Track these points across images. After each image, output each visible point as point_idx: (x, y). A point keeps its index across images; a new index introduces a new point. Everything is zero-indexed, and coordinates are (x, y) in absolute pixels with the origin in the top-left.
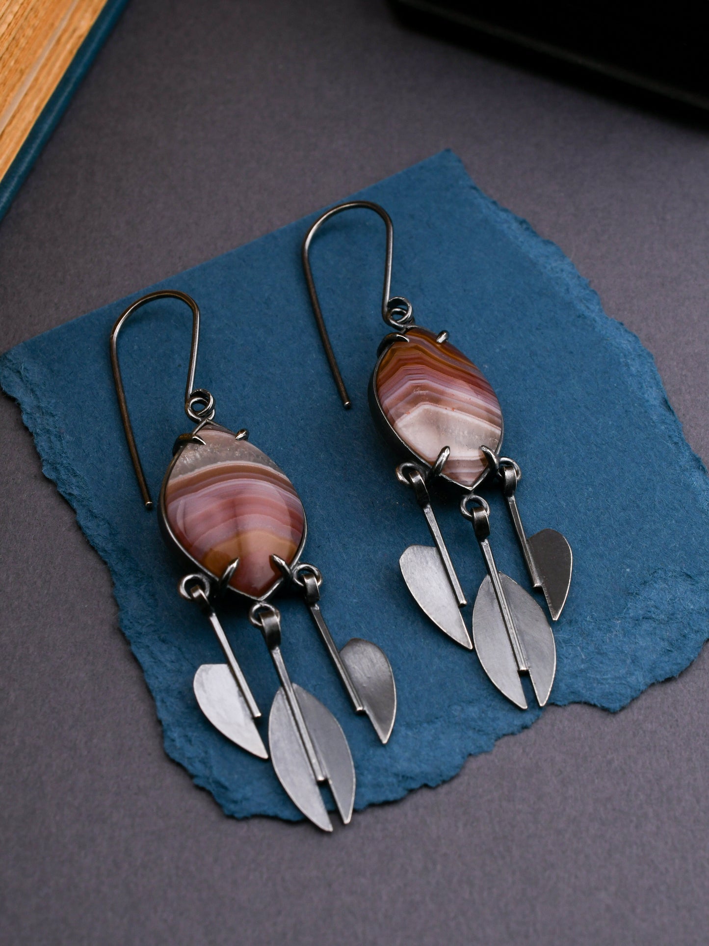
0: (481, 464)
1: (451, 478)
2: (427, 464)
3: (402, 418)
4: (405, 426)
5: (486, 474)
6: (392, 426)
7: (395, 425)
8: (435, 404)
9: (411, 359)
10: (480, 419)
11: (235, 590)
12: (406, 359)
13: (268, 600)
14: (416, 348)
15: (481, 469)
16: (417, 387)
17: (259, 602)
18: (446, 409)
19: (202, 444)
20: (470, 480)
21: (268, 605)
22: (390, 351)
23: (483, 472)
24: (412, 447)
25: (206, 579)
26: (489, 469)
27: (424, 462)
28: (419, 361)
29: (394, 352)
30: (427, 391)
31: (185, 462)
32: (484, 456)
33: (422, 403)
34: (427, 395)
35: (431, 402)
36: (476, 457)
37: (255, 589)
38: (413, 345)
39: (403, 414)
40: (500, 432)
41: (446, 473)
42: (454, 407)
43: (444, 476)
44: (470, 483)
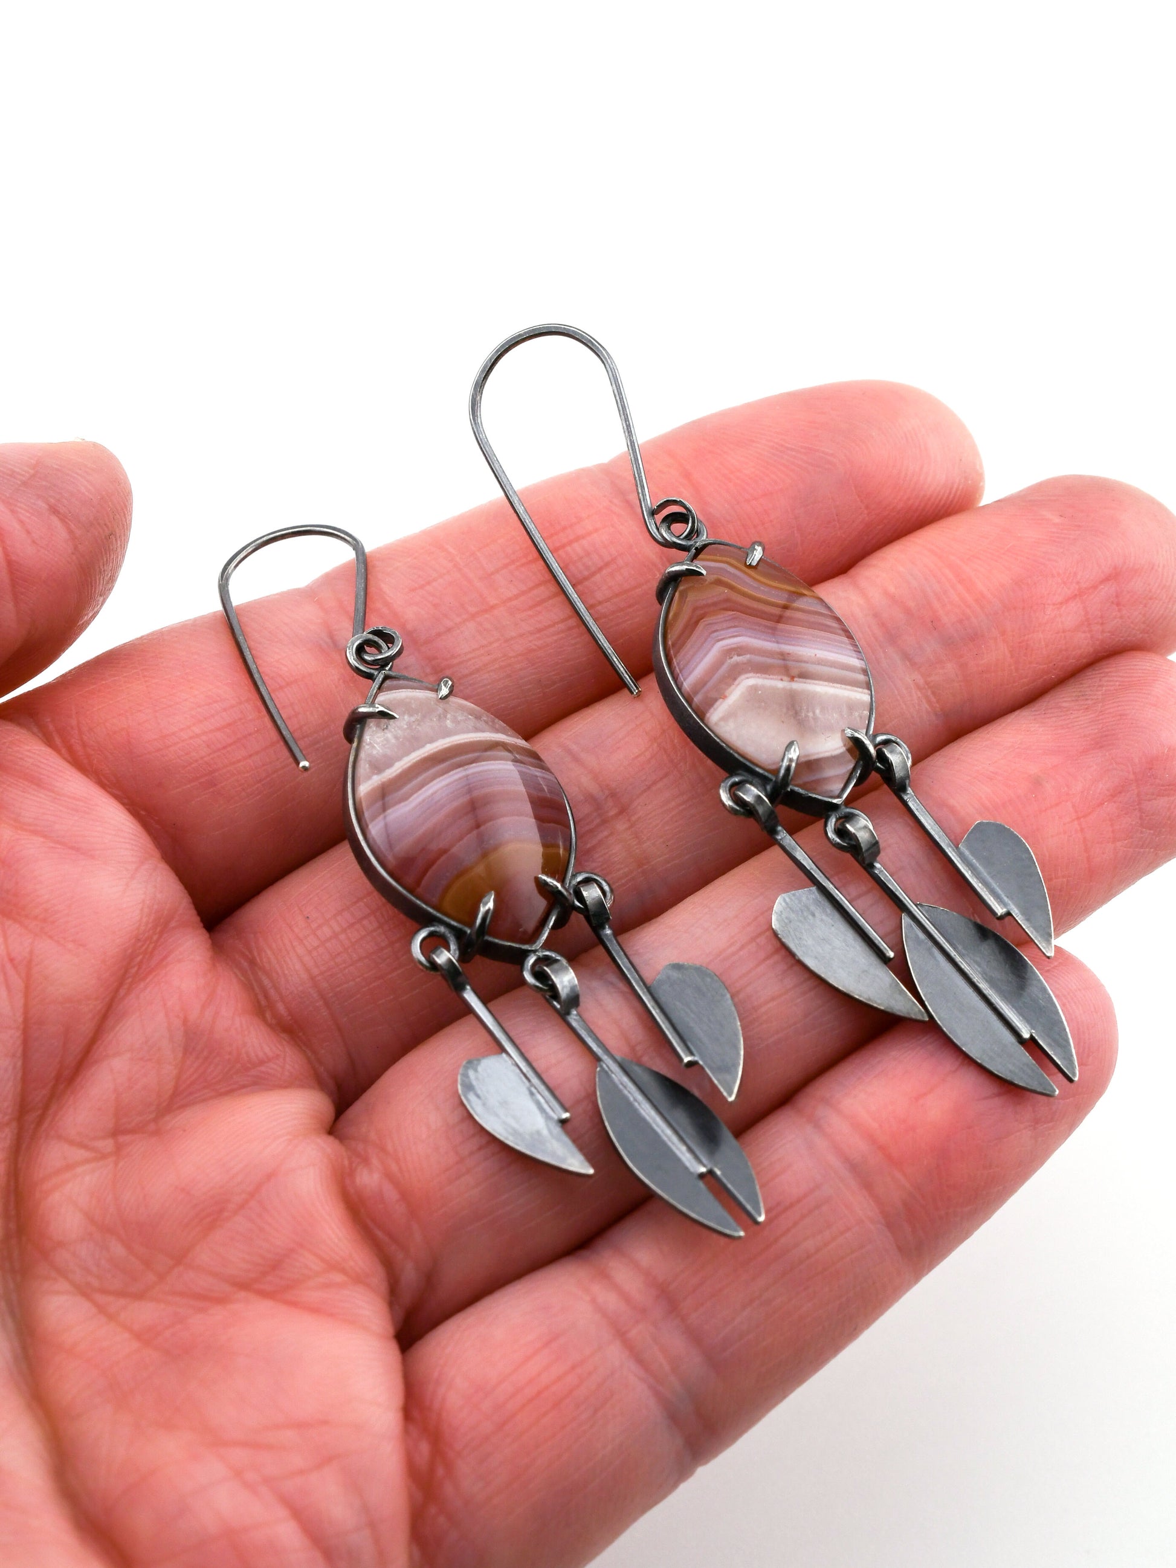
0: (848, 756)
1: (806, 790)
2: (766, 774)
3: (715, 706)
4: (724, 719)
5: (859, 772)
6: (702, 720)
7: (706, 719)
8: (764, 676)
9: (714, 604)
10: (835, 685)
11: (497, 941)
12: (707, 606)
13: (547, 946)
14: (719, 582)
15: (851, 766)
16: (730, 652)
17: (534, 951)
18: (782, 680)
19: (393, 717)
20: (837, 787)
21: (547, 953)
22: (677, 594)
23: (854, 769)
24: (739, 751)
25: (450, 933)
26: (861, 762)
27: (761, 771)
28: (728, 605)
29: (683, 595)
30: (748, 656)
31: (375, 752)
32: (851, 744)
33: (743, 677)
34: (749, 662)
35: (757, 673)
36: (839, 748)
37: (525, 932)
38: (713, 577)
39: (716, 700)
40: (869, 697)
41: (797, 783)
42: (793, 674)
43: (796, 789)
44: (837, 792)
